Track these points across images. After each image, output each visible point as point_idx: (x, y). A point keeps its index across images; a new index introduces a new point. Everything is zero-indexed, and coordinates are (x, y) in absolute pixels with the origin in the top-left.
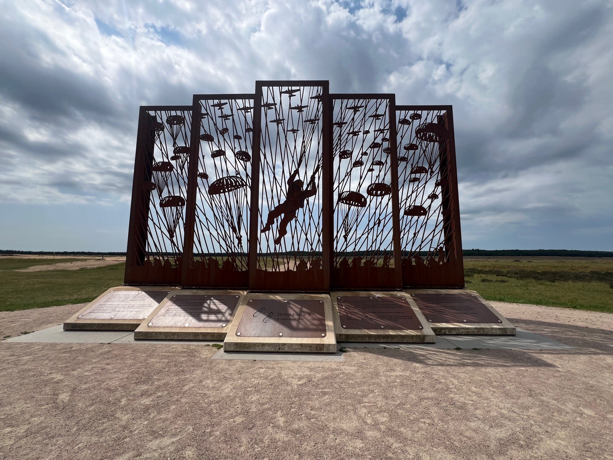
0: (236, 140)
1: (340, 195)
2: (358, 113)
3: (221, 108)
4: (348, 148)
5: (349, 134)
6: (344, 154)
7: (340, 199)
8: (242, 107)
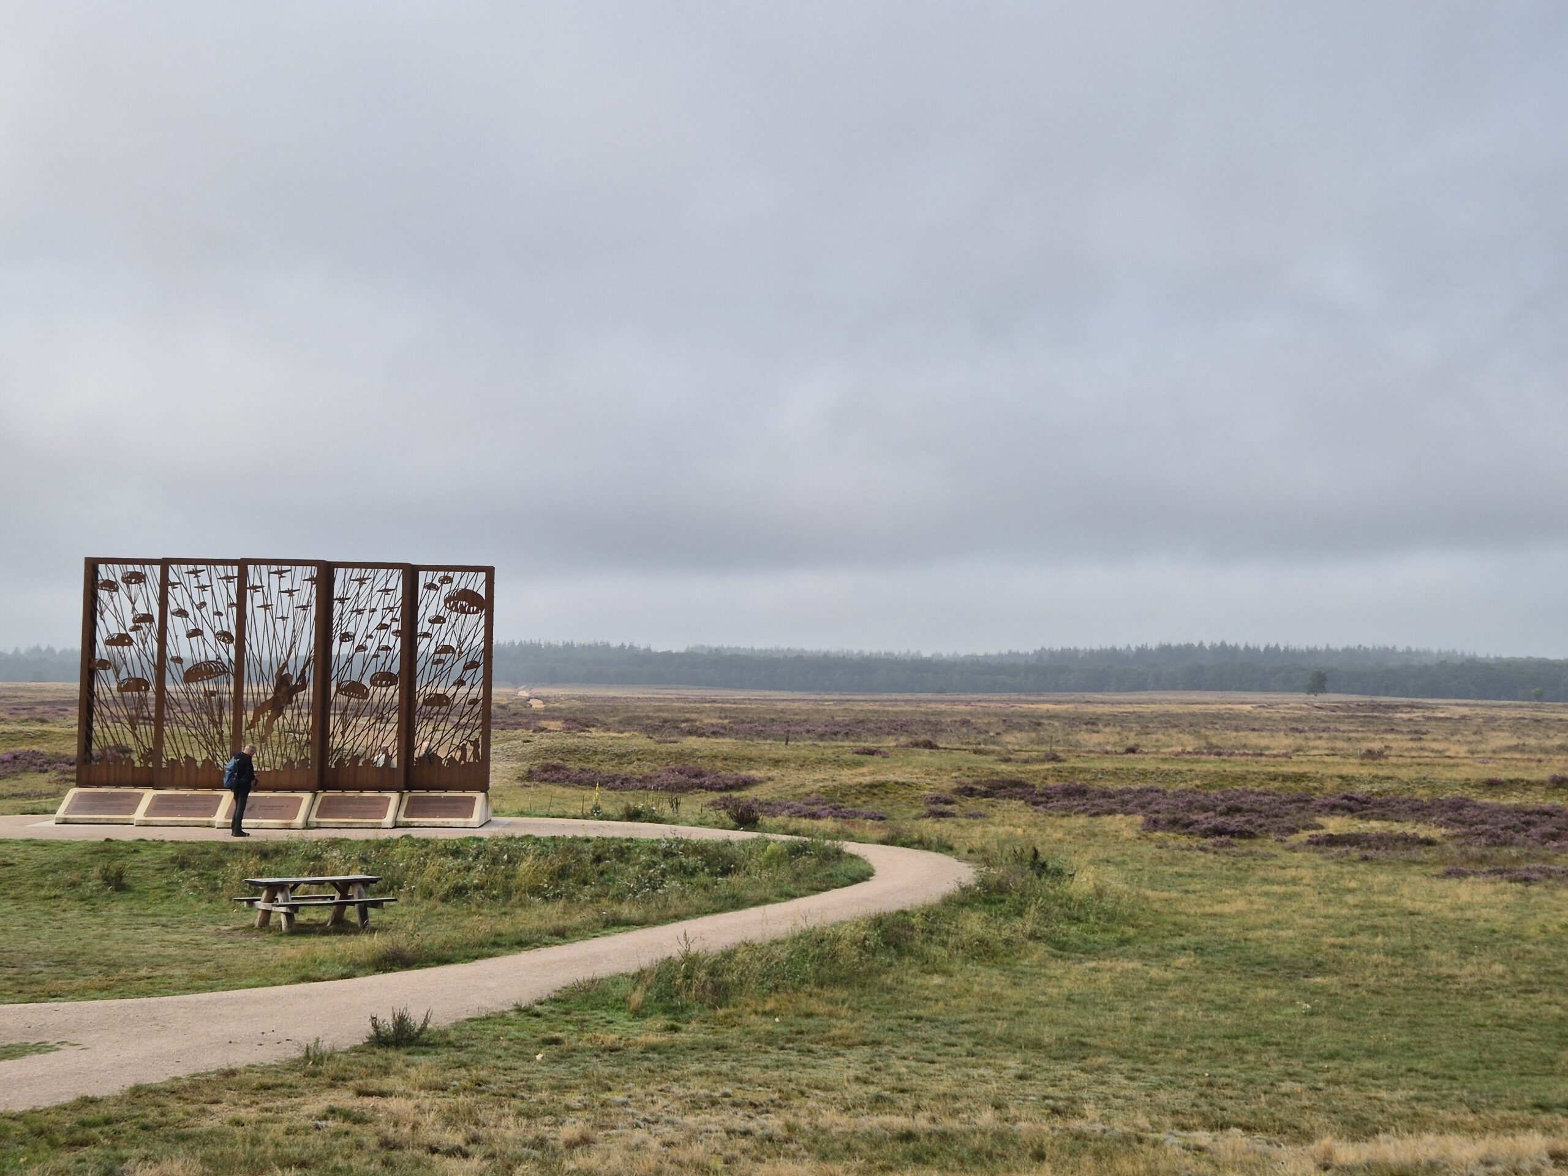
0: (217, 617)
1: (338, 685)
2: (364, 586)
3: (197, 576)
4: (351, 629)
5: (352, 612)
6: (346, 637)
7: (338, 690)
8: (223, 575)
